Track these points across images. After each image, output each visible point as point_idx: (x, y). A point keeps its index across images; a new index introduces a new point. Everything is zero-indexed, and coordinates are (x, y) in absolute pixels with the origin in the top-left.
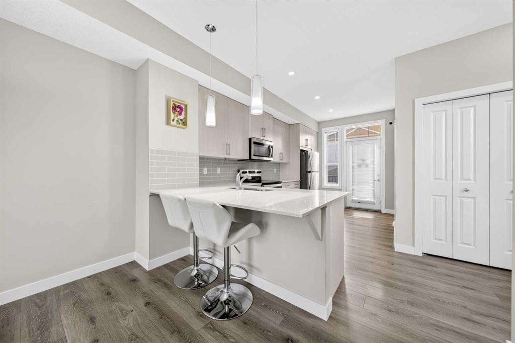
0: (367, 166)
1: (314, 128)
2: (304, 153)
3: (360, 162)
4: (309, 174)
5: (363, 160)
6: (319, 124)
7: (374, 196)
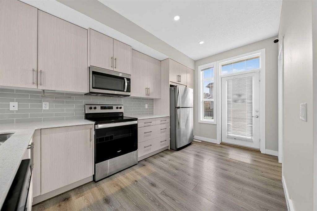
0: (243, 101)
1: (191, 66)
2: (173, 88)
3: (236, 97)
4: (178, 110)
5: (240, 95)
6: (196, 62)
7: (252, 133)
